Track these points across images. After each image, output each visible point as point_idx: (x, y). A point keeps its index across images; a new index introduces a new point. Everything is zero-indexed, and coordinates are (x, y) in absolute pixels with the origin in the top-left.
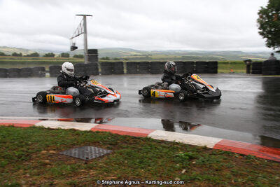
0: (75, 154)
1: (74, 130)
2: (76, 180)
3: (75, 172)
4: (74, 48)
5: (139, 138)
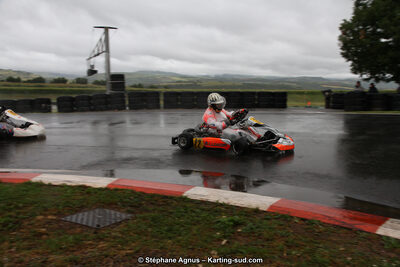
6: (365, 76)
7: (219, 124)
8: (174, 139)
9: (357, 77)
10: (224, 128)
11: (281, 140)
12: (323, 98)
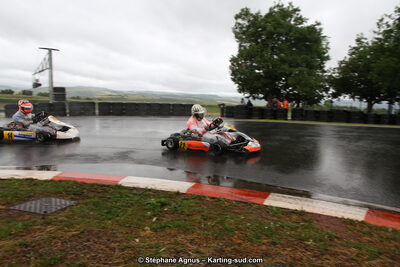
0: (36, 208)
1: (32, 180)
2: (28, 239)
3: (27, 230)
4: (37, 85)
5: (108, 186)
6: (246, 95)
7: (200, 130)
8: (163, 142)
9: (241, 95)
10: (204, 133)
11: (250, 143)
12: (219, 110)
